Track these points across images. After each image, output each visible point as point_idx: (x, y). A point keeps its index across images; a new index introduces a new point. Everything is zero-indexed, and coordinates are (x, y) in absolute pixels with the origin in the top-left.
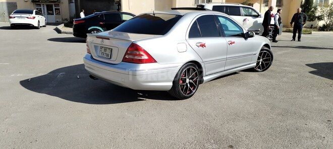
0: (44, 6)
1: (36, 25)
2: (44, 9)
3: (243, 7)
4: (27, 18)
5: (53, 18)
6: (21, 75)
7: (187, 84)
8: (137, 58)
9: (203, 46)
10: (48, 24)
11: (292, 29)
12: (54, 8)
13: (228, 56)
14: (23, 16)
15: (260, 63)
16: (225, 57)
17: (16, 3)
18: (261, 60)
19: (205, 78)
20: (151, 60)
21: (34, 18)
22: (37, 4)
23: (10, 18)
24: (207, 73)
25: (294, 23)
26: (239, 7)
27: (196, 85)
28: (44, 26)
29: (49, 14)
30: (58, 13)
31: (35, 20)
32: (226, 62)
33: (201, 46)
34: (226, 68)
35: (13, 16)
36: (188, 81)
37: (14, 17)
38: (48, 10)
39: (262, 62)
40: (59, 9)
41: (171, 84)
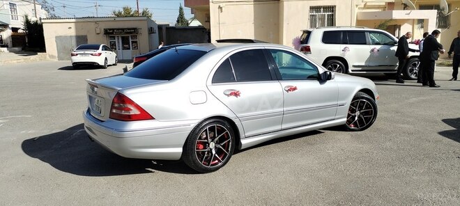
0: (118, 39)
1: (102, 63)
2: (118, 42)
3: (370, 32)
4: (92, 55)
5: (128, 54)
6: (34, 131)
7: (211, 149)
8: (124, 113)
9: (236, 94)
10: (119, 61)
11: (451, 62)
12: (131, 40)
13: (285, 109)
14: (86, 52)
15: (356, 118)
16: (282, 109)
17: (86, 36)
18: (358, 113)
19: (244, 142)
20: (144, 116)
21: (100, 54)
22: (111, 37)
23: (72, 55)
24: (247, 134)
25: (453, 53)
26: (364, 32)
27: (228, 151)
28: (114, 65)
29: (124, 48)
30: (136, 48)
31: (101, 56)
32: (283, 117)
33: (231, 94)
34: (284, 126)
35: (75, 53)
36: (212, 145)
37: (77, 55)
38: (123, 43)
39: (359, 117)
40: (136, 42)
41: (180, 150)
